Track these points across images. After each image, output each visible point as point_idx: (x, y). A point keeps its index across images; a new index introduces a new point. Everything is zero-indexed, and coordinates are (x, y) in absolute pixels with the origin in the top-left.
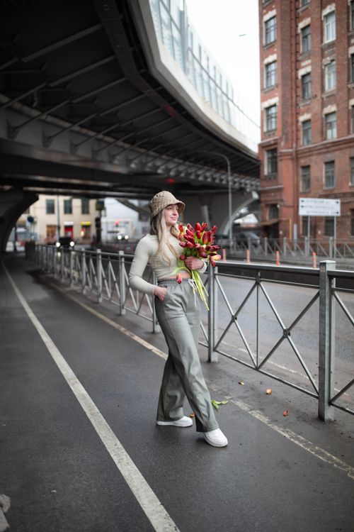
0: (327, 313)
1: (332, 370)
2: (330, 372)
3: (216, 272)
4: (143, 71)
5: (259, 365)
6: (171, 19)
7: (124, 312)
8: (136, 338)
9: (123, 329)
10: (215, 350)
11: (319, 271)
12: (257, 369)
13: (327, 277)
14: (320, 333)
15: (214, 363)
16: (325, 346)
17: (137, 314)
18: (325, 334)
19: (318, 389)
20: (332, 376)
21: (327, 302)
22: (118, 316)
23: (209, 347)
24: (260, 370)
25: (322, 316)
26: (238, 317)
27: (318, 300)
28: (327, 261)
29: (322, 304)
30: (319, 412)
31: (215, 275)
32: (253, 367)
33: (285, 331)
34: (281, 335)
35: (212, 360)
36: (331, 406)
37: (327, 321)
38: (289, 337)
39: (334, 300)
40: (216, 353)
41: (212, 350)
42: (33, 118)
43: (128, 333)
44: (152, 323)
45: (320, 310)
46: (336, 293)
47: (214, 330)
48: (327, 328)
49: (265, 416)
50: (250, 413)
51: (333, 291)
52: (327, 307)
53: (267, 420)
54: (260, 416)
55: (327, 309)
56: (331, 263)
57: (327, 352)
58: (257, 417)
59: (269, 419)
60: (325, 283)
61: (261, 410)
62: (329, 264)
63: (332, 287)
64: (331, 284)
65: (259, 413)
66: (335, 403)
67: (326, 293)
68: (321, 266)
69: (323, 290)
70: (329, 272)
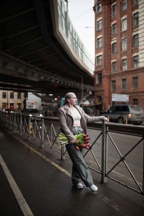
3: (107, 130)
6: (62, 14)
7: (43, 146)
8: (53, 163)
9: (44, 157)
10: (106, 176)
15: (106, 183)
17: (51, 148)
22: (40, 149)
23: (102, 174)
26: (125, 158)
31: (107, 132)
43: (48, 160)
44: (61, 154)
47: (106, 164)
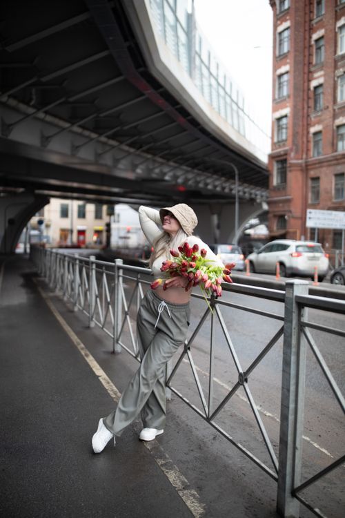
0: (293, 358)
1: (298, 445)
2: (295, 448)
4: (142, 69)
5: (211, 414)
6: (177, 20)
7: (93, 325)
8: (89, 359)
9: (81, 346)
11: (284, 295)
12: (208, 419)
13: (294, 305)
14: (283, 388)
16: (288, 408)
17: (103, 328)
18: (289, 391)
19: (277, 468)
20: (298, 453)
21: (294, 342)
22: (85, 329)
24: (213, 422)
25: (287, 363)
26: (190, 347)
27: (282, 338)
28: (296, 281)
29: (287, 344)
30: (277, 506)
32: (205, 416)
33: (240, 374)
34: (236, 380)
36: (295, 499)
37: (293, 372)
38: (245, 384)
39: (303, 341)
42: (27, 116)
43: (84, 352)
44: (113, 341)
45: (284, 353)
46: (307, 330)
48: (293, 382)
49: (200, 501)
50: (181, 494)
51: (302, 326)
52: (294, 350)
53: (201, 510)
54: (193, 502)
55: (292, 353)
56: (301, 284)
57: (291, 418)
58: (188, 503)
59: (204, 509)
60: (292, 314)
61: (199, 489)
62: (298, 285)
63: (302, 320)
64: (300, 315)
65: (193, 496)
66: (300, 495)
67: (293, 330)
68: (287, 289)
69: (289, 324)
70: (297, 297)
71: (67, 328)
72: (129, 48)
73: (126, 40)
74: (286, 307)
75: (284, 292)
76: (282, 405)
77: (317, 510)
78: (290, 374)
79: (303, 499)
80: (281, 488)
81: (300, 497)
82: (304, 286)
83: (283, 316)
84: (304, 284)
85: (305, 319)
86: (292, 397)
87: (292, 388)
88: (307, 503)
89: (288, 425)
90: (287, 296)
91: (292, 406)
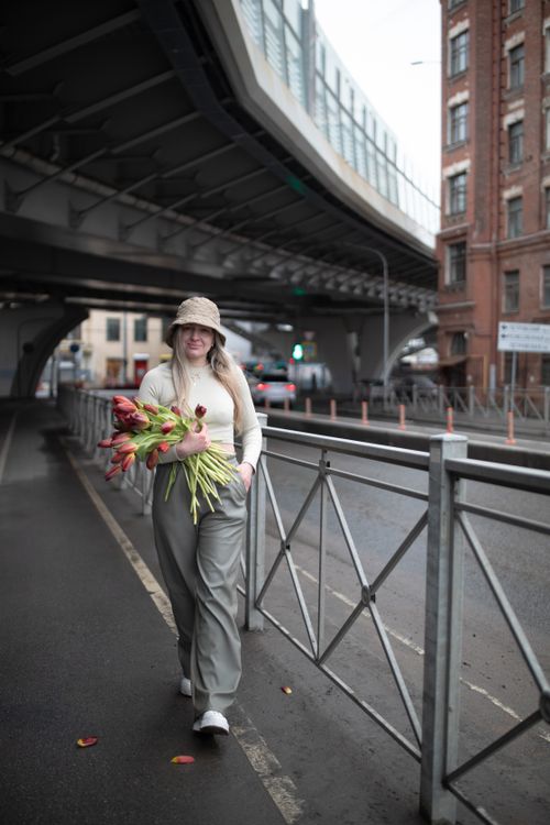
0: (443, 563)
1: (452, 704)
2: (447, 710)
4: (227, 101)
5: (321, 654)
6: (285, 20)
9: (127, 545)
10: (256, 606)
11: (427, 459)
12: (317, 662)
13: (444, 475)
14: (427, 611)
15: (257, 631)
16: (435, 643)
18: (436, 615)
19: (420, 738)
20: (452, 717)
21: (444, 535)
22: (136, 518)
23: (247, 597)
25: (432, 570)
27: (425, 532)
28: (447, 436)
29: (433, 540)
30: (421, 803)
32: (312, 656)
33: (364, 589)
34: (358, 597)
35: (251, 626)
36: (448, 792)
37: (442, 584)
38: (373, 606)
39: (459, 535)
40: (257, 612)
41: (251, 605)
42: (46, 178)
45: (429, 555)
46: (465, 516)
47: (256, 565)
48: (442, 601)
49: (297, 796)
50: (266, 784)
51: (456, 509)
52: (443, 549)
53: (296, 810)
54: (285, 797)
55: (441, 554)
56: (454, 442)
57: (440, 660)
58: (277, 798)
59: (302, 808)
60: (439, 491)
61: (297, 775)
62: (448, 442)
63: (456, 501)
64: (453, 492)
65: (287, 786)
66: (455, 785)
67: (442, 517)
68: (432, 449)
69: (435, 507)
70: (448, 463)
71: (107, 516)
72: (206, 66)
73: (200, 54)
74: (431, 479)
75: (427, 454)
76: (426, 638)
77: (481, 810)
78: (437, 588)
79: (460, 792)
80: (426, 774)
81: (455, 788)
82: (459, 445)
83: (427, 494)
84: (458, 442)
85: (462, 499)
86: (441, 626)
87: (442, 612)
88: (466, 798)
89: (435, 671)
90: (432, 460)
91: (441, 640)
